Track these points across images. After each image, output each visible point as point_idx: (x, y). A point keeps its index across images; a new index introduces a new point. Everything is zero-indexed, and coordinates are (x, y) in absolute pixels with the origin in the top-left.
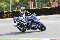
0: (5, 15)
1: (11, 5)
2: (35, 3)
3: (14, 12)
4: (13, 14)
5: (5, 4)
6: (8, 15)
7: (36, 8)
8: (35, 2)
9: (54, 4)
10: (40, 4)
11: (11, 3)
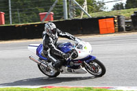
2: (9, 15)
7: (11, 24)
8: (8, 12)
9: (46, 17)
10: (19, 16)
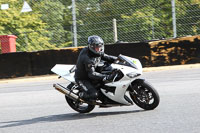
0: (154, 54)
1: (174, 19)
3: (187, 42)
4: (181, 52)
5: (154, 14)
6: (165, 53)
11: (174, 10)
